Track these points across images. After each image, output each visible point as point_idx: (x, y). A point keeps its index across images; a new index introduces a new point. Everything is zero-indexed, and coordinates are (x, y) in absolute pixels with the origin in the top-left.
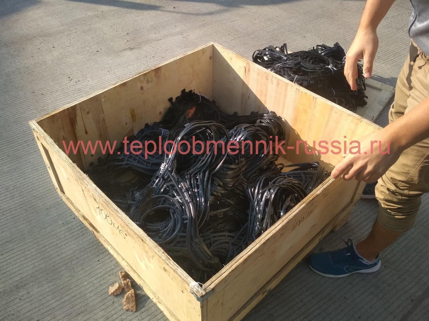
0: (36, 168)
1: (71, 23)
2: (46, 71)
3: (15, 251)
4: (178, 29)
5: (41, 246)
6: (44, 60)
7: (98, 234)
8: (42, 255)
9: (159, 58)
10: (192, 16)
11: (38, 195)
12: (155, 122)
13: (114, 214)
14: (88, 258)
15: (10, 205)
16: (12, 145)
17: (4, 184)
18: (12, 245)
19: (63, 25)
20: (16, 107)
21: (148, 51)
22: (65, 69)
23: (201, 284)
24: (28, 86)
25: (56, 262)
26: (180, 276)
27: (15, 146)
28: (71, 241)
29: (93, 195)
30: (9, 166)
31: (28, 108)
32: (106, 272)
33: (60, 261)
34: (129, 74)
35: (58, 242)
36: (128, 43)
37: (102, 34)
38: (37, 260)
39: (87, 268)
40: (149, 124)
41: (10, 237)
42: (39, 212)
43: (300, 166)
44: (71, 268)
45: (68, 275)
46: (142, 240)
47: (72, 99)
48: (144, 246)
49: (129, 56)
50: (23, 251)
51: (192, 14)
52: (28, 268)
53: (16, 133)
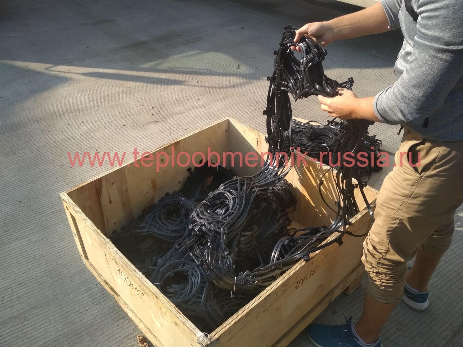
0: (62, 237)
1: (99, 99)
2: (75, 145)
3: (40, 316)
4: (201, 103)
5: (65, 312)
6: (74, 135)
7: (118, 298)
8: (65, 320)
9: (182, 130)
10: (214, 90)
11: (63, 263)
12: (174, 191)
13: (132, 274)
14: (108, 323)
15: (36, 273)
16: (40, 216)
17: (31, 253)
18: (37, 311)
19: (92, 102)
20: (45, 180)
21: (172, 124)
22: (93, 143)
23: (206, 334)
24: (57, 160)
25: (78, 327)
26: (188, 328)
27: (43, 217)
28: (93, 307)
29: (114, 258)
30: (37, 235)
31: (57, 180)
32: (125, 336)
33: (82, 326)
34: (153, 146)
35: (80, 308)
36: (153, 116)
37: (129, 109)
38: (61, 325)
39: (107, 333)
40: (169, 192)
41: (35, 303)
42: (63, 279)
43: (310, 230)
44: (92, 332)
45: (88, 339)
46: (156, 296)
47: (98, 171)
48: (158, 303)
49: (153, 129)
50: (47, 317)
51: (215, 88)
52: (52, 333)
53: (44, 204)
